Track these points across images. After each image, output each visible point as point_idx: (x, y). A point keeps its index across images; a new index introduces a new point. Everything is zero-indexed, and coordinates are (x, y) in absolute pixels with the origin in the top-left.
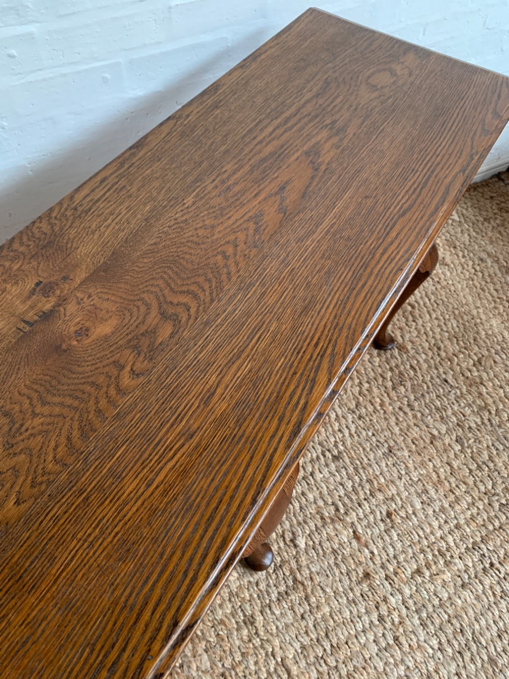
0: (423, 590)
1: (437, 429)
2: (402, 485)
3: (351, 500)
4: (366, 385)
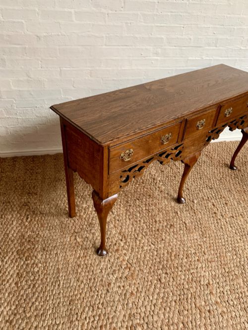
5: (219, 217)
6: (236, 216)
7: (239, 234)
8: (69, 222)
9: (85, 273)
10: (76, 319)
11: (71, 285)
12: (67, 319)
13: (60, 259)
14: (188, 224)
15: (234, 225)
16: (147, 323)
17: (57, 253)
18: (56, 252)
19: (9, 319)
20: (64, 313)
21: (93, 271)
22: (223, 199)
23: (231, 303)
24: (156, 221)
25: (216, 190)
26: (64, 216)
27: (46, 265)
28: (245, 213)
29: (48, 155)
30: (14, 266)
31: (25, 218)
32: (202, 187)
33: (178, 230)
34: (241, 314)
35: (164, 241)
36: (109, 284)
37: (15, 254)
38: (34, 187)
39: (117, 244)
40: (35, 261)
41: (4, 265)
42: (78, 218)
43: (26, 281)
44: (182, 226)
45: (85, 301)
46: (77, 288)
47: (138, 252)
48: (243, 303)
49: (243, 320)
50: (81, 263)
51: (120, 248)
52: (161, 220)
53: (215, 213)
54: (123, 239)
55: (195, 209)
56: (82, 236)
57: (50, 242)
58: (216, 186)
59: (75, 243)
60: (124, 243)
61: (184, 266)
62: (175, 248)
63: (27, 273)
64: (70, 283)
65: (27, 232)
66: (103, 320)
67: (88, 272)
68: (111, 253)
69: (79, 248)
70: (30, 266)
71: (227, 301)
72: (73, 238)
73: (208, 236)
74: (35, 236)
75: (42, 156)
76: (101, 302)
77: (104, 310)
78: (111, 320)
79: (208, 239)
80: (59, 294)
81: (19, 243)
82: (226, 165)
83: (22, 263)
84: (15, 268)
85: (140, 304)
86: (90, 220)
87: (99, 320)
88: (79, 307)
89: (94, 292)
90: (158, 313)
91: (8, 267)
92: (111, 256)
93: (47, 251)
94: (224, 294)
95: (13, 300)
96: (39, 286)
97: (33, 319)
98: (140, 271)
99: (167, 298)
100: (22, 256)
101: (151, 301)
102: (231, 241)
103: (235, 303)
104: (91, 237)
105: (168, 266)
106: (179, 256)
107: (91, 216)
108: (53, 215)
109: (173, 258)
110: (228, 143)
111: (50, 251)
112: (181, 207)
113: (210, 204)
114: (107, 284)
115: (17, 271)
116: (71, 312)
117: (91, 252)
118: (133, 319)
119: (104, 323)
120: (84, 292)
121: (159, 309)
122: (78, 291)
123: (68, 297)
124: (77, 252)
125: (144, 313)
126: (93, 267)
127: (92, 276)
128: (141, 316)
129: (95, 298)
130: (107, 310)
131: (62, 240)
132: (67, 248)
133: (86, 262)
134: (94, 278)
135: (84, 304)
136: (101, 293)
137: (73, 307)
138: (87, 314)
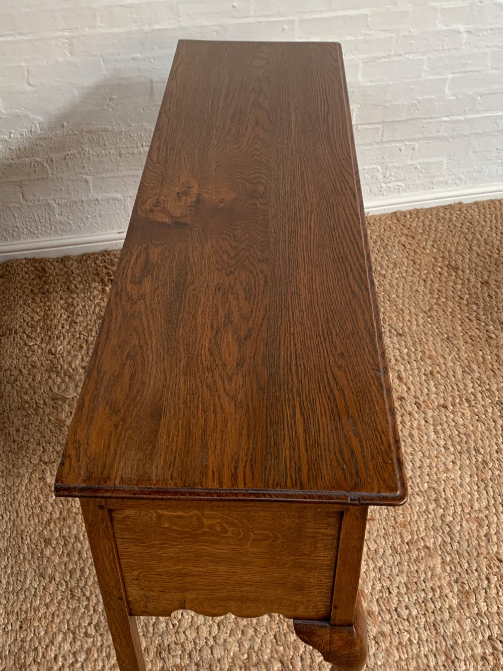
0: (443, 415)
1: (495, 335)
2: (450, 358)
3: (403, 359)
4: (444, 300)
5: (409, 408)
6: (454, 405)
7: (452, 449)
9: (60, 557)
10: (34, 660)
11: (27, 586)
12: (12, 663)
15: (445, 426)
16: (197, 664)
20: (7, 648)
22: (429, 361)
23: (405, 613)
25: (412, 337)
28: (479, 395)
34: (424, 638)
42: (52, 426)
45: (57, 620)
46: (40, 593)
48: (433, 612)
49: (425, 650)
50: (52, 534)
53: (401, 399)
58: (414, 328)
64: (24, 582)
66: (96, 660)
67: (69, 554)
71: (396, 610)
72: (37, 475)
77: (99, 639)
87: (86, 660)
88: (43, 633)
90: (225, 641)
94: (390, 592)
102: (430, 467)
103: (414, 613)
110: (469, 206)
116: (22, 646)
118: (166, 656)
119: (97, 668)
120: (55, 601)
121: (229, 632)
122: (40, 599)
123: (17, 613)
124: (44, 509)
125: (193, 643)
126: (81, 544)
127: (76, 564)
128: (185, 649)
129: (80, 614)
130: (105, 637)
131: (10, 482)
132: (21, 501)
133: (65, 533)
134: (83, 568)
135: (54, 626)
136: (95, 601)
137: (27, 636)
138: (60, 649)
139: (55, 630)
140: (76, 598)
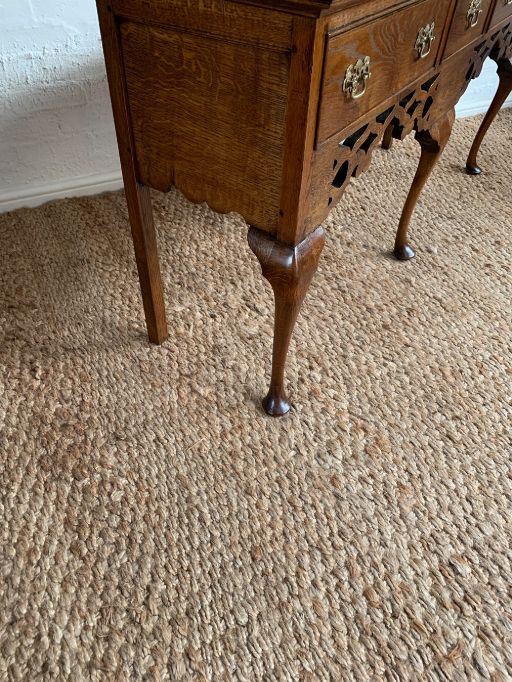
2: (503, 230)
4: (465, 189)
5: (500, 273)
8: (156, 354)
9: (257, 469)
10: (290, 594)
11: (236, 509)
12: (265, 604)
13: (173, 453)
14: (444, 300)
16: (474, 548)
17: (158, 438)
18: (154, 437)
19: (94, 657)
21: (275, 459)
22: (488, 235)
24: (369, 309)
25: (462, 219)
26: (137, 344)
27: (141, 478)
29: (25, 210)
30: (46, 505)
31: (27, 371)
32: (432, 219)
33: (429, 316)
35: (410, 349)
36: (334, 480)
37: (35, 470)
38: (19, 290)
39: (307, 380)
40: (103, 475)
41: (12, 510)
42: (175, 340)
43: (101, 535)
44: (432, 306)
45: (292, 540)
46: (256, 513)
47: (364, 385)
50: (235, 446)
51: (318, 387)
52: (380, 303)
53: (488, 265)
54: (315, 365)
55: (442, 264)
56: (207, 381)
57: (124, 415)
59: (197, 402)
60: (321, 372)
61: (486, 391)
62: (445, 357)
63: (92, 512)
64: (230, 505)
65: (47, 405)
66: (362, 575)
67: (265, 463)
68: (301, 403)
69: (215, 412)
70: (95, 490)
72: (185, 391)
73: (499, 315)
74: (76, 410)
75: (8, 213)
76: (335, 531)
77: (352, 548)
78: (382, 569)
79: (503, 322)
80: (212, 542)
81: (36, 440)
82: (457, 168)
83: (68, 489)
84: (52, 508)
85: (434, 506)
86: (210, 339)
87: (351, 576)
88: (284, 560)
89: (304, 510)
90: (486, 515)
91: (28, 513)
92: (303, 411)
93: (126, 440)
95: (84, 598)
96: (145, 539)
97: (168, 635)
98: (392, 428)
99: (486, 473)
100: (59, 470)
101: (456, 491)
104: (231, 378)
105: (451, 400)
106: (461, 371)
107: (209, 330)
108: (102, 347)
109: (452, 380)
111: (136, 436)
112: (410, 267)
113: (467, 250)
114: (328, 481)
115: (63, 516)
116: (267, 580)
117: (248, 411)
118: (436, 548)
119: (369, 582)
120: (278, 519)
121: (483, 505)
122: (259, 520)
123: (240, 543)
124: (210, 421)
125: (454, 526)
126: (272, 449)
127: (278, 471)
128: (450, 535)
129: (314, 526)
130: (358, 545)
131: (158, 402)
132: (181, 419)
133: (248, 442)
134: (288, 473)
135: (292, 547)
136: (322, 508)
137: (266, 567)
138: (314, 572)
139: (295, 552)
140: (300, 509)
